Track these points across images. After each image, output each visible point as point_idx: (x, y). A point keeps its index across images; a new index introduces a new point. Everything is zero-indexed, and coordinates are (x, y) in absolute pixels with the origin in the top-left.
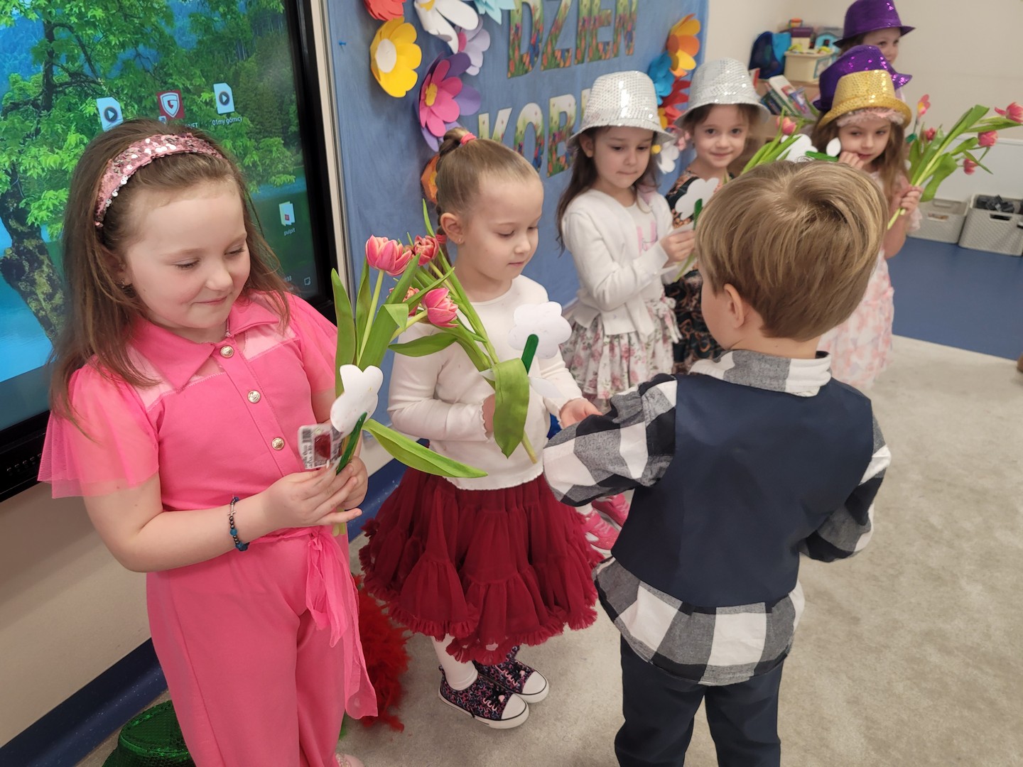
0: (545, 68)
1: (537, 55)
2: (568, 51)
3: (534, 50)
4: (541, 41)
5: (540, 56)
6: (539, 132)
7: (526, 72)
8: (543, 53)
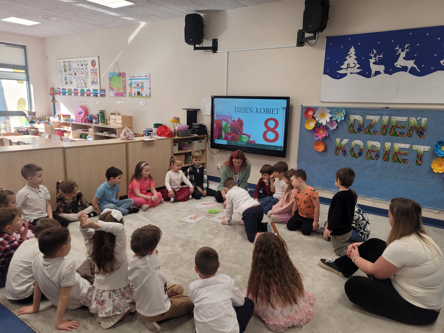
0: (365, 134)
1: (361, 130)
2: (377, 132)
3: (360, 129)
4: (363, 127)
5: (363, 131)
6: (361, 147)
7: (356, 133)
8: (364, 130)
